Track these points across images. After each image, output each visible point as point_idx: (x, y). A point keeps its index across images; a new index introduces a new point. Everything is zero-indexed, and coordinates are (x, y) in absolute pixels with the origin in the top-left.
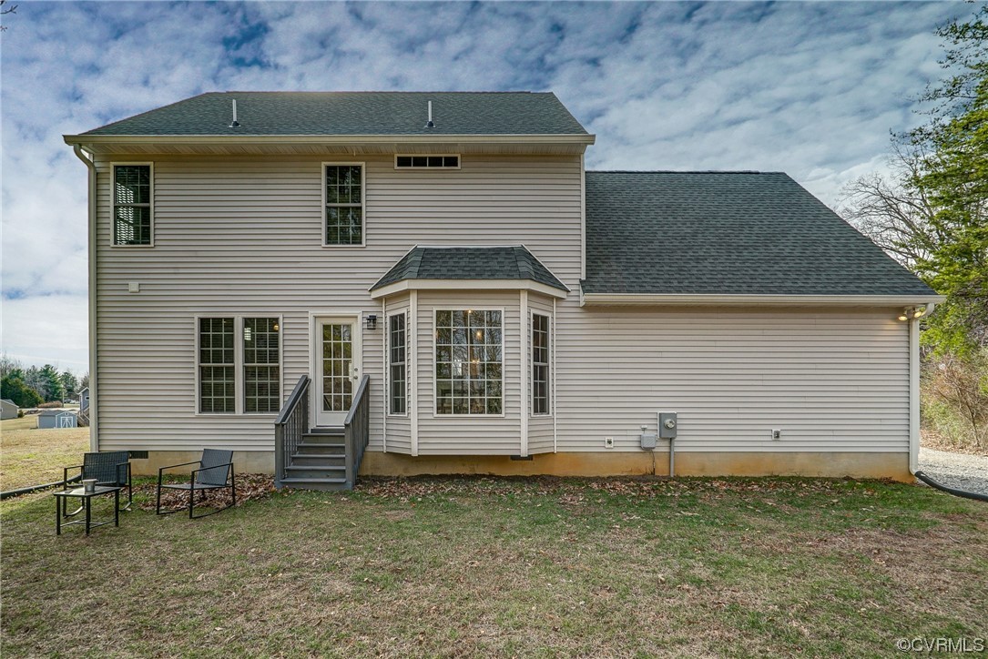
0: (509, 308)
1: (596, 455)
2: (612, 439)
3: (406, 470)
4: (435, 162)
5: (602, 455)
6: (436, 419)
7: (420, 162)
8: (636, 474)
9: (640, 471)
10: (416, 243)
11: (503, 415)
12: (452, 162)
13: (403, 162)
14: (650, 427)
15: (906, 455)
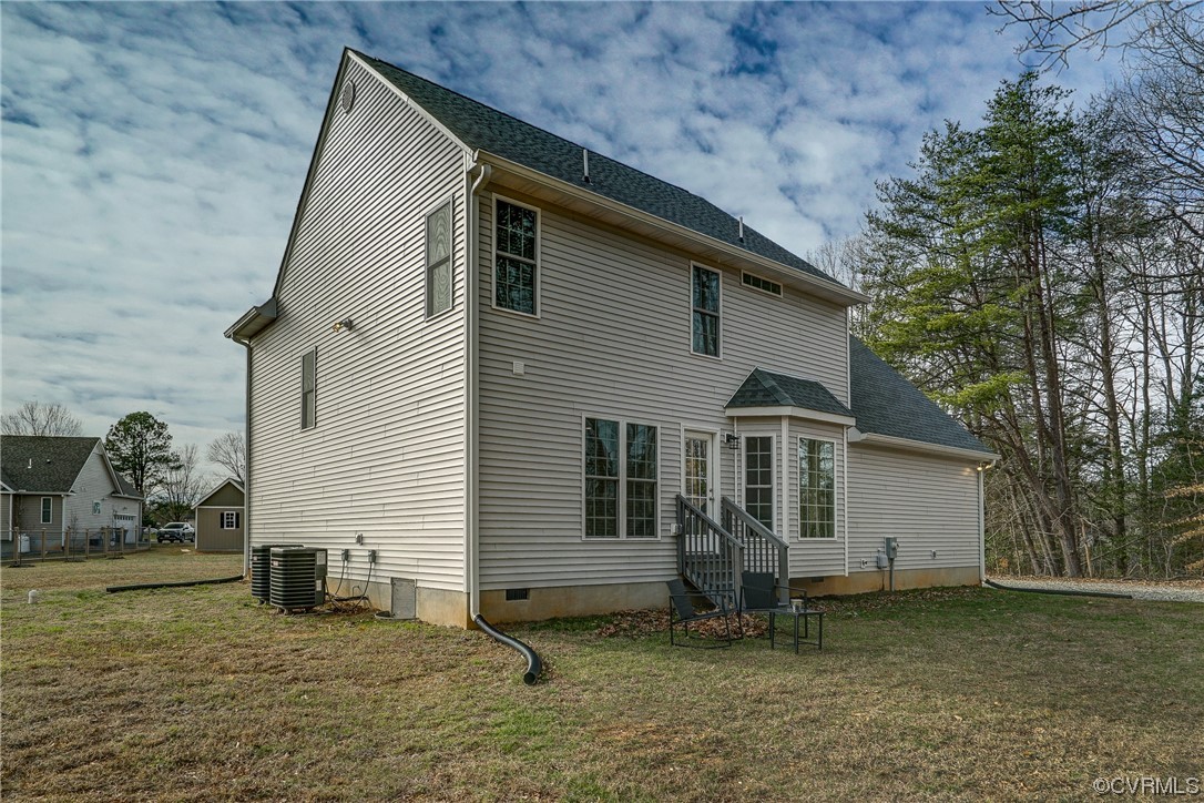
4: (766, 285)
7: (757, 282)
10: (757, 365)
12: (776, 289)
13: (747, 279)
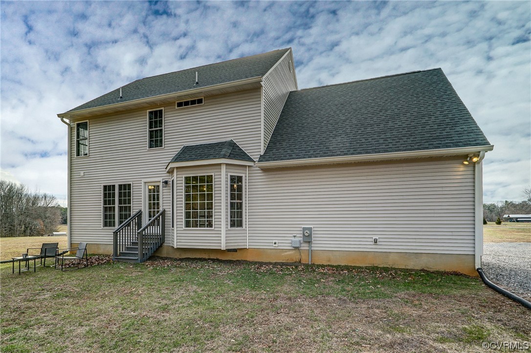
0: (216, 174)
1: (269, 251)
2: (277, 241)
3: (180, 255)
5: (272, 251)
6: (184, 230)
8: (291, 262)
9: (293, 260)
11: (213, 228)
14: (298, 235)
15: (472, 257)
